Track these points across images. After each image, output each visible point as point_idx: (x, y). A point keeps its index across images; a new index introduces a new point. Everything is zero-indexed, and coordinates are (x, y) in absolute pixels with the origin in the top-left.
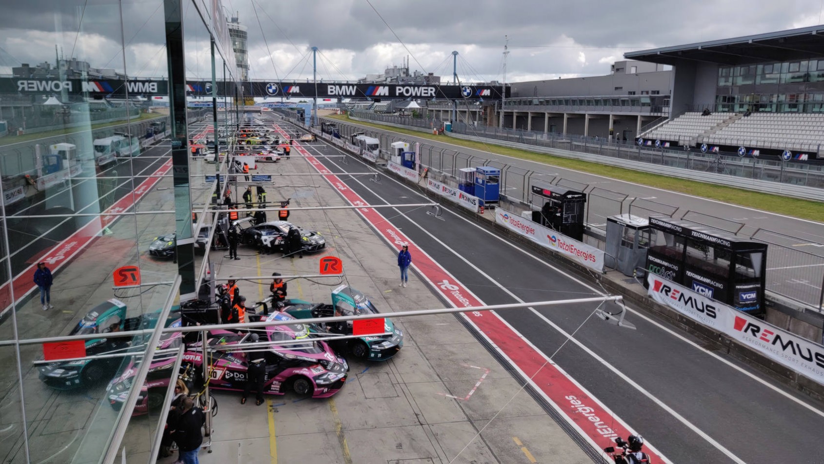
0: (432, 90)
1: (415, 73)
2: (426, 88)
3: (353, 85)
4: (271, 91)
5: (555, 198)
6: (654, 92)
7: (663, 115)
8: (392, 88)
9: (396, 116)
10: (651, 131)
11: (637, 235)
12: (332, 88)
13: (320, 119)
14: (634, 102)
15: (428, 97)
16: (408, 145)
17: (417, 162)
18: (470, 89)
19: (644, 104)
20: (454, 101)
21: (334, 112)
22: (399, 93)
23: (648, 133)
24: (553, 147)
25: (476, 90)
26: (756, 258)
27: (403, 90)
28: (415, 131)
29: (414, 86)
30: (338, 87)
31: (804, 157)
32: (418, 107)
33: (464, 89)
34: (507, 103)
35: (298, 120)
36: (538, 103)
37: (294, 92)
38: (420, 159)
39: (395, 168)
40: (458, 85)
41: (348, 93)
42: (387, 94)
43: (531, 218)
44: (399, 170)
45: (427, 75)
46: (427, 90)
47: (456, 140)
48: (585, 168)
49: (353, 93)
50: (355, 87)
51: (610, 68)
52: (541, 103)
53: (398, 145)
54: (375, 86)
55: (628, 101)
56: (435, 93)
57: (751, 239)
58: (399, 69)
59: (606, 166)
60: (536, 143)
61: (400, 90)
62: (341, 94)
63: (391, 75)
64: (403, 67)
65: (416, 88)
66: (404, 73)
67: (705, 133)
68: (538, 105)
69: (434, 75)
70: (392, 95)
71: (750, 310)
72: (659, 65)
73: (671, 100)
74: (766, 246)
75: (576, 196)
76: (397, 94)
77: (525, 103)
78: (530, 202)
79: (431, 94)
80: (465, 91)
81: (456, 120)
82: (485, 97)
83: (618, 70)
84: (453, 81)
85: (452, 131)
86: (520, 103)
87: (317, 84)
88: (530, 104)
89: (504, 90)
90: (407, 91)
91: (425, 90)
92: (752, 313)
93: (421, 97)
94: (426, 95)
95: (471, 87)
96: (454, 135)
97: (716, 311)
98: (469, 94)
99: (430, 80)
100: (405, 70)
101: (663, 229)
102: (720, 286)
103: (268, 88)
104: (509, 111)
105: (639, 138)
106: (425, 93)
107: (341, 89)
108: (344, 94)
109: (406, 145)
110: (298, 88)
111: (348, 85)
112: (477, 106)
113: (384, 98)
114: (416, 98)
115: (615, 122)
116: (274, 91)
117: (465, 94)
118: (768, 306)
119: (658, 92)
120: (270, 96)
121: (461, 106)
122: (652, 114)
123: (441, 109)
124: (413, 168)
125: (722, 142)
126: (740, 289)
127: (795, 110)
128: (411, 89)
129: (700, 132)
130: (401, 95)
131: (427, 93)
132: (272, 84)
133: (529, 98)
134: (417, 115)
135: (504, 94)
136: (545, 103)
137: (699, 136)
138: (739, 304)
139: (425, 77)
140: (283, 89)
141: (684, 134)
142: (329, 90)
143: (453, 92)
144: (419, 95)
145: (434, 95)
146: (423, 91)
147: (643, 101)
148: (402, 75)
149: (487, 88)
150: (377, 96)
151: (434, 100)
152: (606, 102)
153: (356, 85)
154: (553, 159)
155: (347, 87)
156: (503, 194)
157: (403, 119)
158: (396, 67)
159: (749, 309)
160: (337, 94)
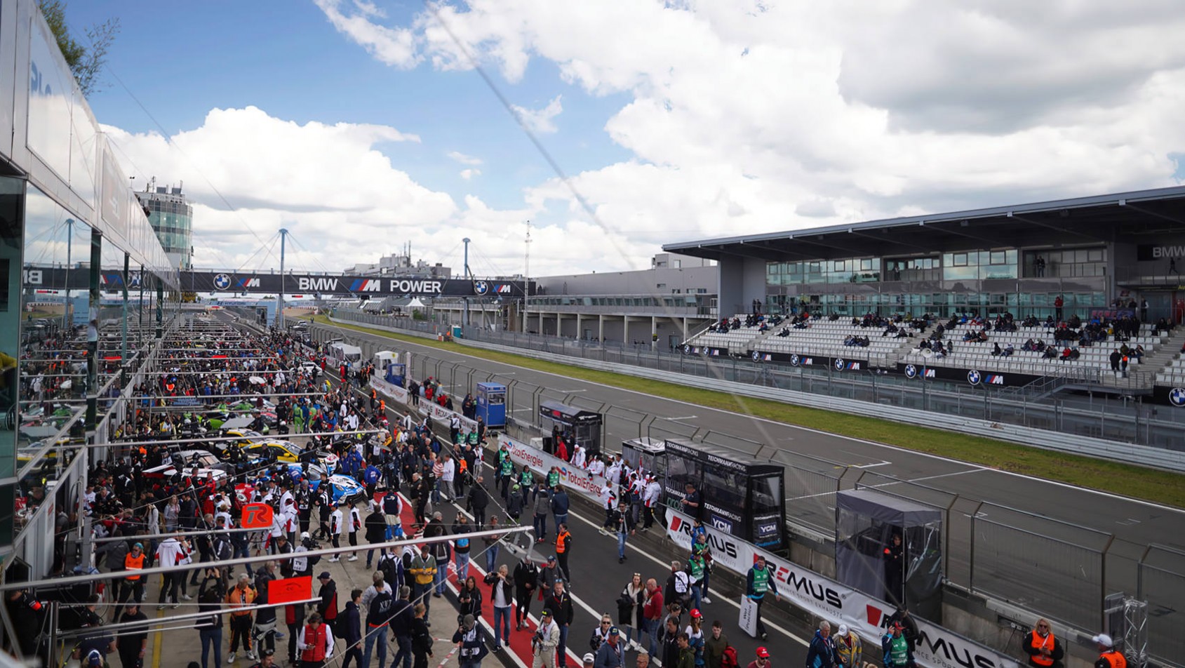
0: (436, 285)
1: (418, 263)
2: (430, 282)
3: (333, 278)
4: (220, 284)
5: (565, 420)
6: (700, 291)
7: (711, 317)
8: (385, 282)
9: (391, 317)
10: (699, 336)
11: (655, 460)
12: (305, 281)
13: (287, 321)
14: (679, 302)
15: (431, 293)
16: (397, 355)
17: (408, 377)
18: (485, 284)
19: (689, 305)
20: (465, 298)
21: (310, 311)
22: (394, 289)
23: (695, 339)
24: (583, 357)
25: (493, 287)
26: (773, 483)
27: (400, 285)
28: (414, 337)
29: (414, 280)
30: (312, 280)
31: (856, 366)
32: (422, 305)
33: (477, 284)
34: (532, 302)
35: (258, 323)
36: (568, 302)
37: (253, 285)
38: (412, 373)
39: (379, 385)
40: (470, 279)
41: (327, 288)
42: (378, 290)
43: (541, 446)
44: (384, 387)
45: (434, 265)
46: (431, 285)
47: (466, 349)
48: (619, 382)
49: (333, 288)
50: (336, 280)
51: (650, 261)
52: (572, 302)
53: (384, 355)
54: (365, 279)
55: (671, 300)
56: (440, 289)
57: (770, 461)
58: (398, 258)
59: (644, 379)
60: (564, 352)
61: (395, 284)
62: (316, 288)
63: (388, 266)
64: (403, 255)
65: (417, 283)
66: (404, 263)
67: (756, 338)
68: (568, 304)
69: (443, 266)
70: (385, 291)
71: (771, 546)
72: (705, 260)
73: (719, 300)
74: (782, 469)
75: (590, 417)
76: (392, 290)
77: (553, 302)
78: (541, 426)
79: (436, 289)
80: (480, 286)
81: (468, 323)
82: (503, 294)
83: (659, 264)
84: (463, 274)
85: (462, 337)
86: (547, 302)
87: (285, 276)
88: (559, 304)
89: (526, 286)
90: (405, 286)
91: (427, 284)
92: (771, 549)
93: (422, 294)
94: (430, 291)
95: (486, 281)
96: (464, 342)
97: (736, 549)
98: (483, 291)
99: (437, 272)
100: (406, 260)
101: (680, 454)
102: (738, 518)
103: (217, 280)
104: (534, 311)
105: (684, 345)
106: (427, 289)
107: (316, 283)
108: (321, 288)
109: (394, 355)
110: (258, 280)
111: (327, 278)
112: (494, 307)
113: (375, 294)
114: (416, 294)
115: (658, 326)
116: (225, 285)
117: (479, 290)
118: (791, 539)
119: (705, 291)
120: (219, 291)
121: (476, 305)
122: (699, 317)
123: (450, 309)
124: (402, 386)
125: (774, 349)
126: (759, 521)
127: (845, 313)
128: (410, 284)
129: (751, 337)
130: (397, 290)
131: (431, 289)
132: (222, 275)
133: (559, 296)
134: (418, 315)
135: (526, 291)
136: (576, 302)
137: (750, 341)
138: (758, 538)
139: (433, 269)
140: (238, 282)
141: (734, 340)
142: (301, 284)
143: (463, 288)
144: (419, 290)
145: (439, 291)
146: (425, 287)
147: (688, 300)
148: (403, 266)
149: (507, 283)
150: (365, 292)
151: (439, 297)
152: (646, 301)
153: (337, 277)
154: (582, 372)
155: (325, 280)
156: (510, 417)
157: (399, 321)
158: (394, 255)
159: (769, 544)
160: (311, 288)
